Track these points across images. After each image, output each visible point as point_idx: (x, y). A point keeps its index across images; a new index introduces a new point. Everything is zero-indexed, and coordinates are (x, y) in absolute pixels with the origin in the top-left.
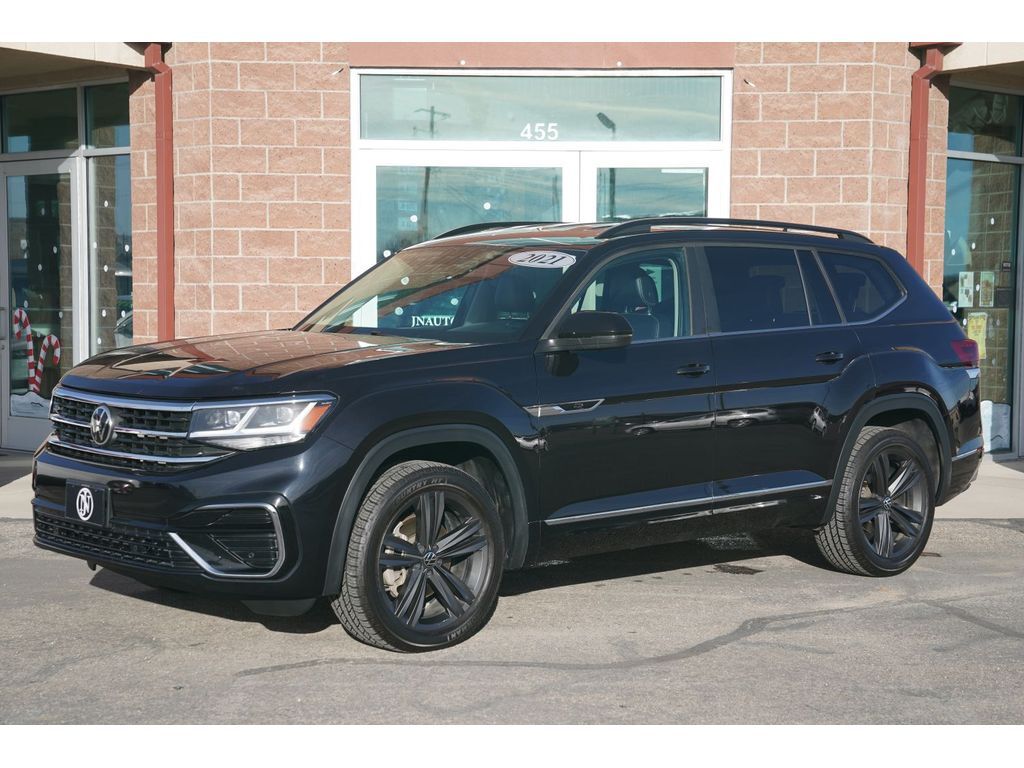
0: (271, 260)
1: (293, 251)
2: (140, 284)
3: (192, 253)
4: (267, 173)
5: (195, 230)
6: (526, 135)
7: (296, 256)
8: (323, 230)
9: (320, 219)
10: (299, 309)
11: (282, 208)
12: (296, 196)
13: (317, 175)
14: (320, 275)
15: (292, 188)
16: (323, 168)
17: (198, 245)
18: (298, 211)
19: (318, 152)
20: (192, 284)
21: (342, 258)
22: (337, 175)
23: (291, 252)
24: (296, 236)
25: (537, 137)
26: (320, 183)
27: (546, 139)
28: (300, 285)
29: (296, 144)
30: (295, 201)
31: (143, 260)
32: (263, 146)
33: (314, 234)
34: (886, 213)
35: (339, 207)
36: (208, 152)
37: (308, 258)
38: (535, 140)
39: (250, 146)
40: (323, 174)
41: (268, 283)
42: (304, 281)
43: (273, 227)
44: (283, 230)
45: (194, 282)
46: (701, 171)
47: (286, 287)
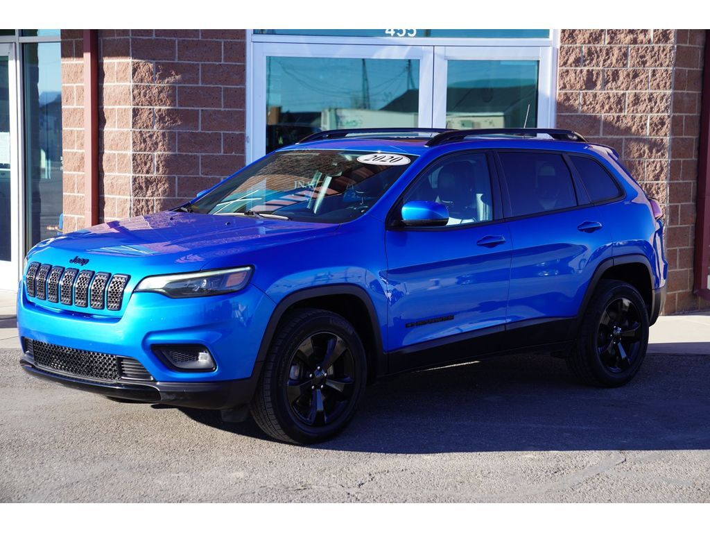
0: (179, 133)
1: (198, 126)
2: (69, 150)
3: (114, 127)
4: (176, 61)
5: (116, 107)
6: (389, 32)
7: (200, 130)
8: (222, 109)
9: (220, 100)
10: (202, 174)
11: (188, 91)
12: (200, 81)
13: (217, 63)
14: (220, 146)
15: (197, 74)
16: (223, 57)
17: (118, 120)
18: (202, 93)
19: (219, 44)
20: (114, 152)
21: (237, 133)
22: (234, 63)
23: (196, 127)
24: (200, 114)
25: (398, 34)
26: (221, 70)
27: (406, 35)
28: (204, 154)
29: (200, 37)
30: (200, 85)
31: (72, 131)
32: (174, 39)
33: (215, 112)
34: (686, 99)
35: (236, 90)
36: (128, 42)
37: (210, 132)
38: (398, 36)
39: (163, 38)
40: (222, 62)
41: (177, 153)
42: (206, 151)
43: (181, 106)
44: (190, 108)
45: (116, 150)
46: (533, 64)
47: (191, 156)
